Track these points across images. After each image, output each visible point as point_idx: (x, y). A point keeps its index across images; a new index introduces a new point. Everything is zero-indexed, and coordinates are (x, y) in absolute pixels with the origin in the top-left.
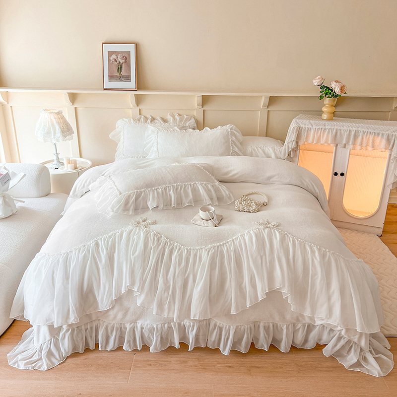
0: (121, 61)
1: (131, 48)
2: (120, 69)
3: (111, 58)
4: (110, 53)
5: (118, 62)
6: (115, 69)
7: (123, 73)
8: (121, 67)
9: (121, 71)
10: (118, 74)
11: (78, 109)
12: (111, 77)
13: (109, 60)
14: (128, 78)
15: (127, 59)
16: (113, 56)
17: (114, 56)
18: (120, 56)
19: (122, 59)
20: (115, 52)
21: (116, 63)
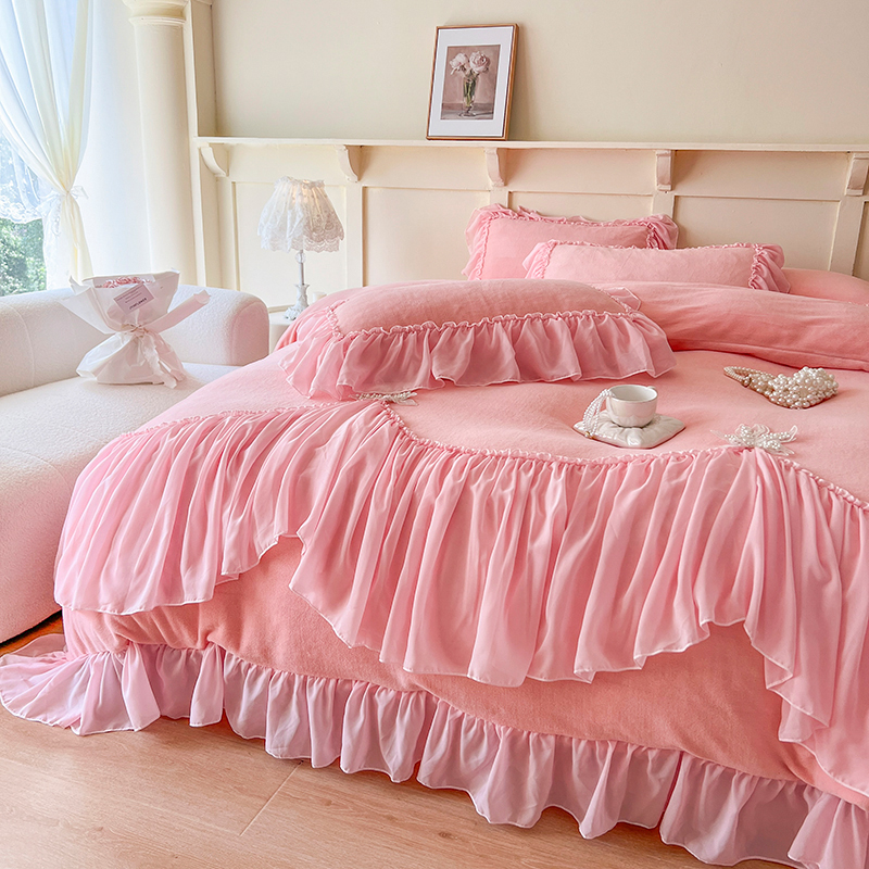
0: (476, 70)
1: (504, 39)
2: (470, 89)
3: (454, 63)
4: (453, 51)
5: (468, 72)
6: (460, 90)
7: (478, 98)
8: (474, 84)
9: (472, 94)
10: (464, 101)
11: (370, 191)
12: (448, 109)
13: (448, 67)
14: (487, 110)
15: (489, 64)
16: (457, 57)
17: (460, 58)
18: (475, 57)
19: (479, 65)
20: (465, 47)
21: (463, 75)
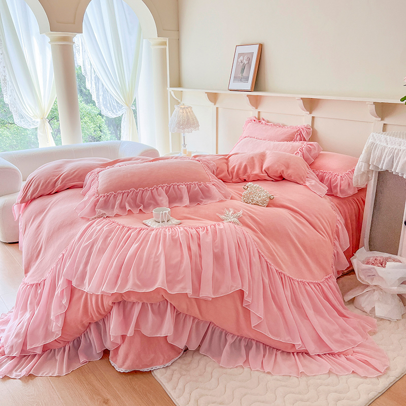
0: (246, 62)
1: (255, 50)
2: (243, 70)
3: (239, 60)
4: (240, 55)
5: (243, 63)
6: (240, 70)
7: (245, 74)
8: (244, 68)
9: (243, 72)
10: (240, 75)
11: (219, 109)
12: (236, 78)
13: (238, 61)
14: (247, 79)
15: (249, 60)
17: (241, 58)
18: (246, 58)
19: (246, 60)
20: (243, 53)
21: (241, 64)
